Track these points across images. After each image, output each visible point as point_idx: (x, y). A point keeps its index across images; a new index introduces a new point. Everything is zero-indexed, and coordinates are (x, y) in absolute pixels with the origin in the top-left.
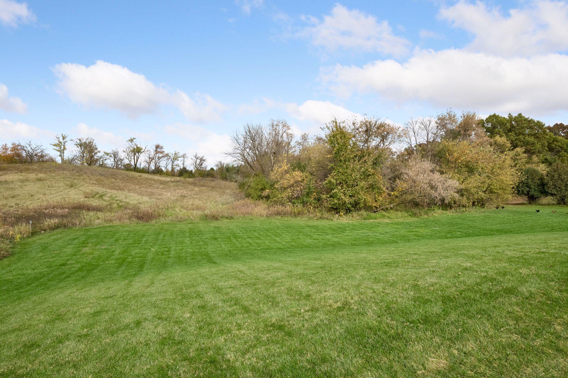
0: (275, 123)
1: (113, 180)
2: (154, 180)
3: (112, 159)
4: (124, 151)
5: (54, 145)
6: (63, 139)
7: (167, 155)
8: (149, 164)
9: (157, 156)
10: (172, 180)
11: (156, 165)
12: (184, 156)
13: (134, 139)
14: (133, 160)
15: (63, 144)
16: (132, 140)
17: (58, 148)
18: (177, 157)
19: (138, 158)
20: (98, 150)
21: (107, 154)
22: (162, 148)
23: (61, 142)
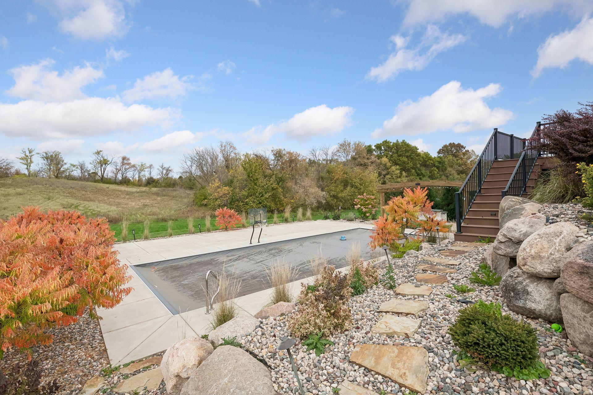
0: (224, 145)
1: (84, 192)
2: (121, 191)
3: (79, 171)
4: (91, 163)
5: (20, 159)
6: (30, 153)
7: (134, 166)
8: (116, 174)
9: (124, 168)
10: (138, 190)
11: (123, 176)
12: (151, 167)
13: (101, 151)
14: (100, 172)
15: (29, 157)
16: (98, 153)
17: (25, 162)
18: (144, 168)
19: (105, 169)
20: (65, 162)
21: (74, 166)
22: (128, 159)
23: (27, 156)
